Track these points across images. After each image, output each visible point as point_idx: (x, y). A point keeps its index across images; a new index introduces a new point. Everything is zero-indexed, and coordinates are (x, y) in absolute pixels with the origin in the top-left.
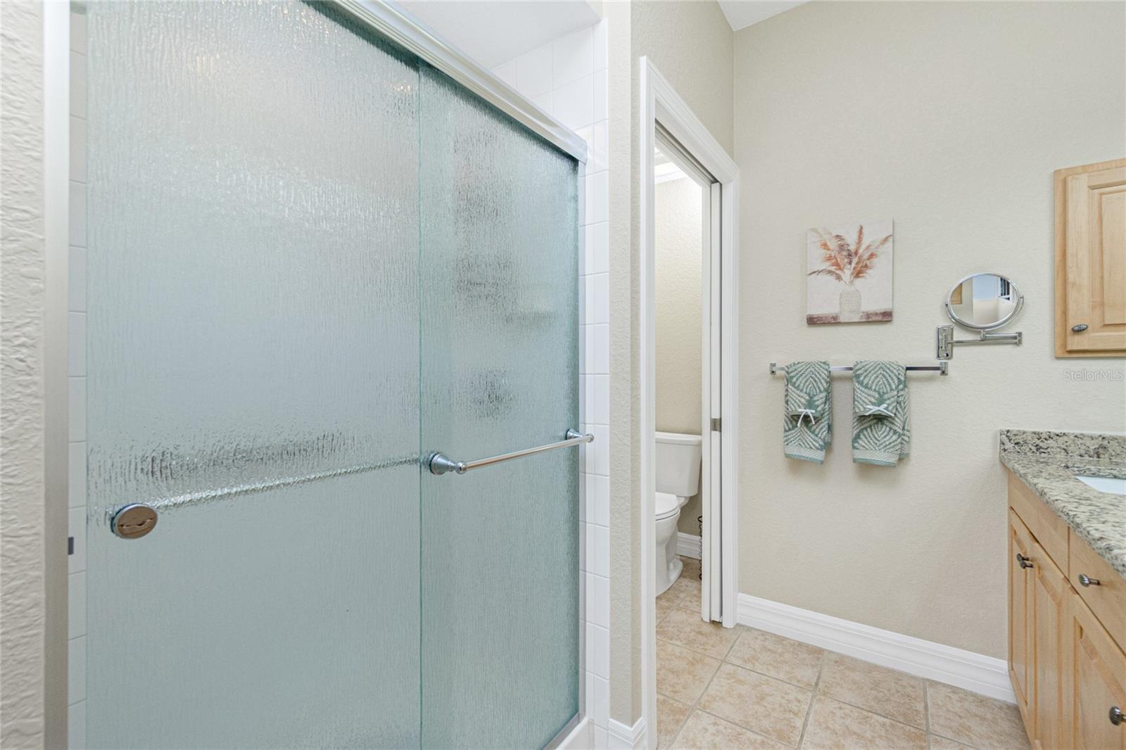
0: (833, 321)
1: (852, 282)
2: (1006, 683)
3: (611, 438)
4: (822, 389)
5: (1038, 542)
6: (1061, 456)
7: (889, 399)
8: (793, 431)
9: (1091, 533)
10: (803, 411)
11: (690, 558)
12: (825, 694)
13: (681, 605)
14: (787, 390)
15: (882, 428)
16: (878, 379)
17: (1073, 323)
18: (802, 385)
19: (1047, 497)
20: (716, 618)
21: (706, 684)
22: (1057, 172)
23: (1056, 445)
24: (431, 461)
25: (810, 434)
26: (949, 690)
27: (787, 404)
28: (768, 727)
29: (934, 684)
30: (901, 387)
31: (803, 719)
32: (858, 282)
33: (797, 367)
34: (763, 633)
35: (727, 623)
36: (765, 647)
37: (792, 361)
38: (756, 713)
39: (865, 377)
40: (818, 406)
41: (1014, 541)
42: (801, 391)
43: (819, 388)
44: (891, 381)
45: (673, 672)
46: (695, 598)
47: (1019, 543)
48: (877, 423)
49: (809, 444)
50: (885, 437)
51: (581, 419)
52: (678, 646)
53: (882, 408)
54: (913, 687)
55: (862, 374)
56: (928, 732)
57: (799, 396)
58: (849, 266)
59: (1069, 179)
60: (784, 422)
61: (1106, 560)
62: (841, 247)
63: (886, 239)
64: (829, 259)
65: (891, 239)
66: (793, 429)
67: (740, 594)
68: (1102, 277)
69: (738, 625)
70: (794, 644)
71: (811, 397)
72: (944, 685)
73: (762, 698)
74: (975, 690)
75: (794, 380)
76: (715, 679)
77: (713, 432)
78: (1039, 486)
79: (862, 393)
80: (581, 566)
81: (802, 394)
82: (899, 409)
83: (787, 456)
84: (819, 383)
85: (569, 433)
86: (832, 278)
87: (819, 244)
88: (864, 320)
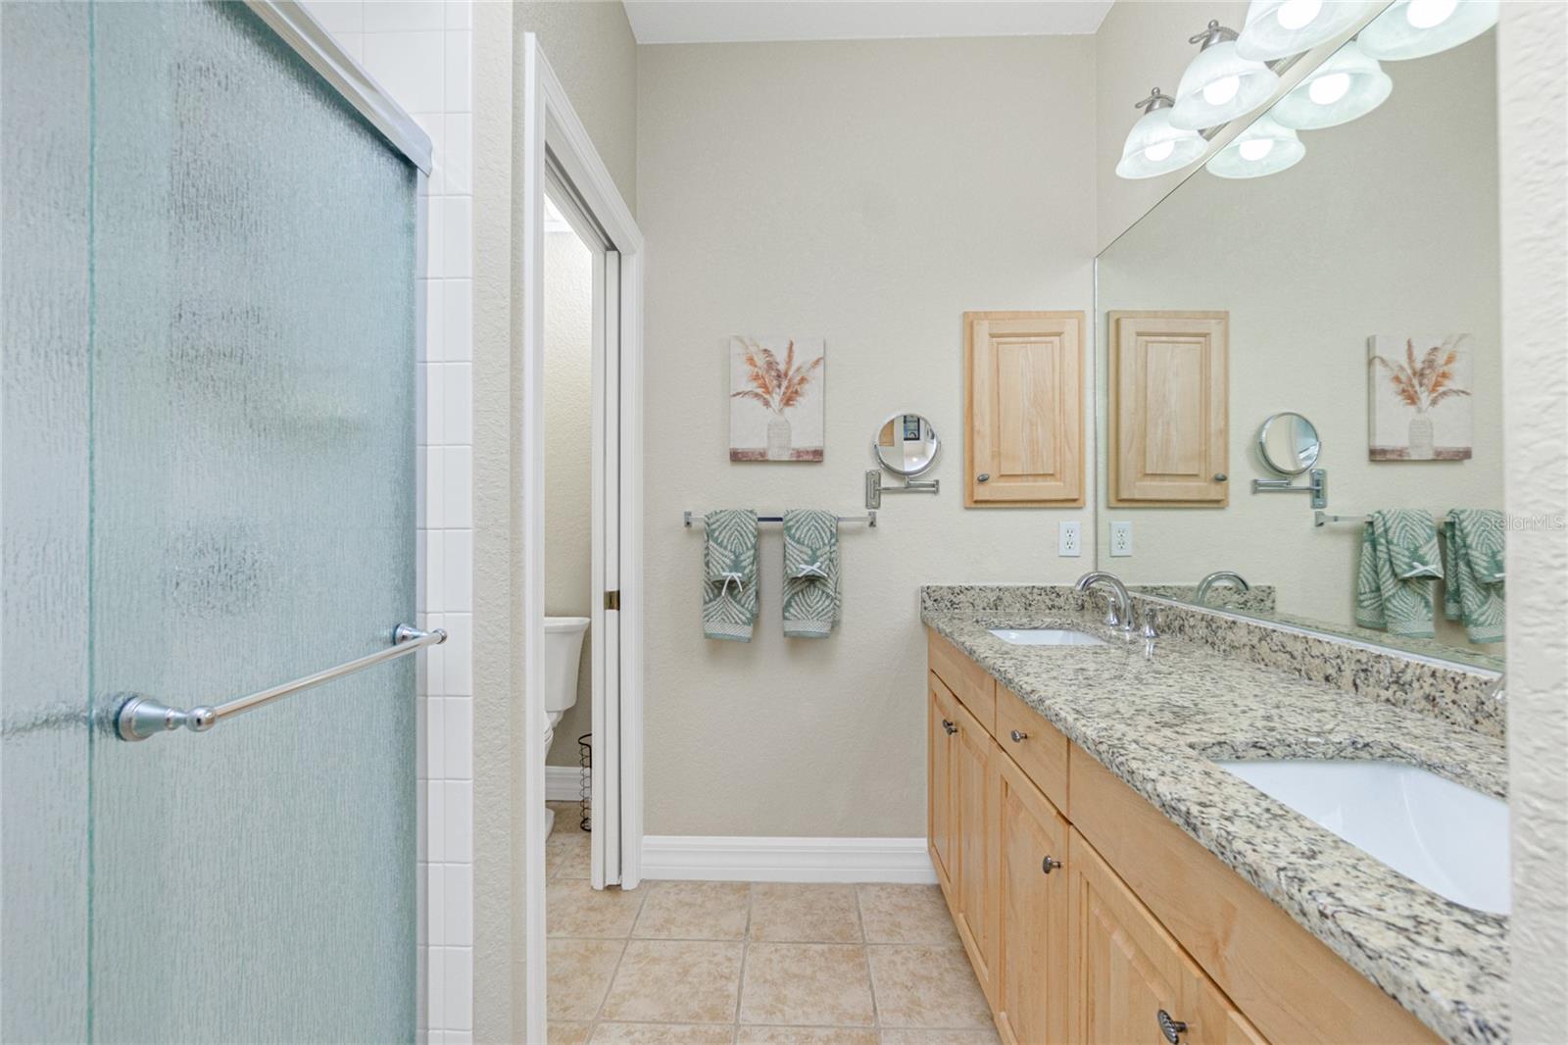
0: (759, 459)
1: (781, 410)
2: (925, 862)
3: (474, 633)
4: (749, 545)
5: (961, 703)
6: (969, 611)
7: (822, 556)
8: (714, 603)
9: (1024, 686)
10: (728, 575)
11: (562, 801)
12: (757, 939)
13: (558, 876)
14: (707, 548)
15: (814, 592)
16: (811, 532)
17: (978, 472)
18: (726, 540)
19: (976, 655)
20: (612, 880)
21: (609, 981)
22: (965, 314)
23: (965, 600)
24: (118, 713)
25: (735, 604)
26: (878, 889)
27: (708, 568)
28: (697, 1010)
29: (863, 886)
30: (833, 541)
31: (737, 981)
32: (788, 410)
33: (718, 517)
34: (676, 883)
35: (629, 884)
36: (680, 902)
37: (711, 510)
38: (680, 995)
39: (796, 530)
40: (745, 568)
41: (936, 707)
42: (725, 548)
43: (746, 544)
44: (823, 535)
45: (559, 981)
46: (579, 860)
47: (941, 707)
48: (809, 586)
49: (734, 618)
50: (818, 601)
51: (419, 606)
52: (562, 938)
53: (815, 567)
54: (846, 897)
55: (793, 526)
56: (865, 944)
57: (723, 555)
58: (778, 390)
59: (975, 322)
60: (703, 590)
61: (1039, 712)
62: (770, 365)
63: (817, 362)
64: (757, 377)
65: (822, 362)
66: (715, 600)
67: (646, 837)
68: (999, 427)
69: (643, 882)
70: (716, 887)
71: (737, 557)
72: (873, 885)
73: (686, 972)
74: (899, 881)
75: (717, 533)
76: (620, 969)
77: (609, 611)
78: (967, 644)
79: (793, 550)
80: (420, 856)
81: (726, 553)
82: (832, 568)
83: (708, 636)
84: (746, 538)
85: (398, 630)
86: (757, 403)
87: (744, 358)
88: (794, 459)
